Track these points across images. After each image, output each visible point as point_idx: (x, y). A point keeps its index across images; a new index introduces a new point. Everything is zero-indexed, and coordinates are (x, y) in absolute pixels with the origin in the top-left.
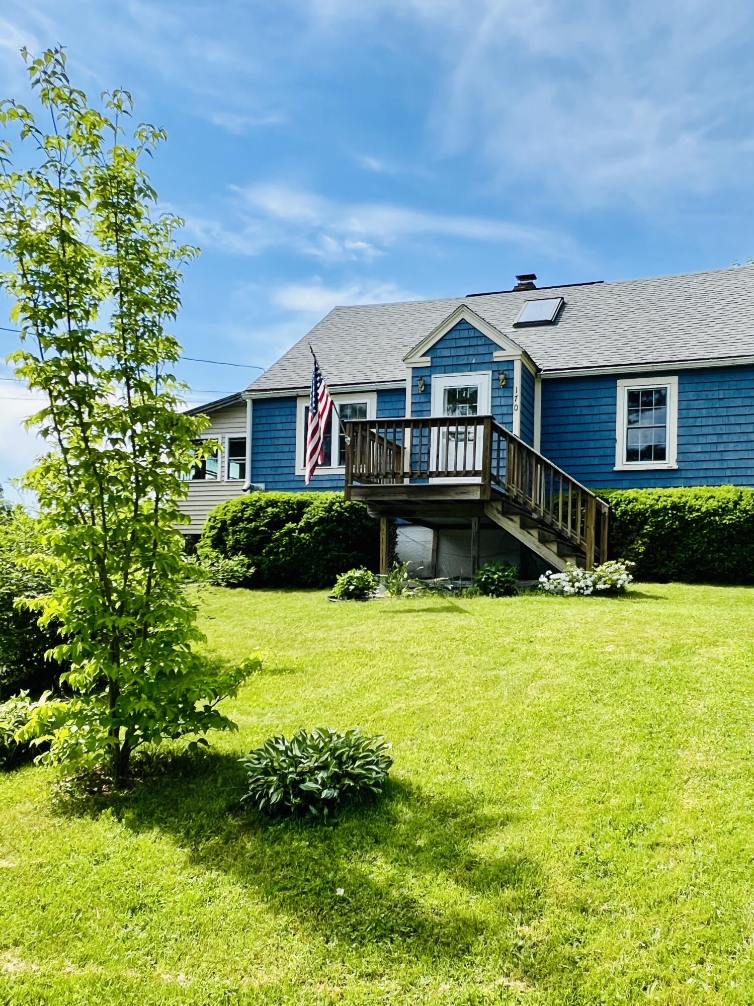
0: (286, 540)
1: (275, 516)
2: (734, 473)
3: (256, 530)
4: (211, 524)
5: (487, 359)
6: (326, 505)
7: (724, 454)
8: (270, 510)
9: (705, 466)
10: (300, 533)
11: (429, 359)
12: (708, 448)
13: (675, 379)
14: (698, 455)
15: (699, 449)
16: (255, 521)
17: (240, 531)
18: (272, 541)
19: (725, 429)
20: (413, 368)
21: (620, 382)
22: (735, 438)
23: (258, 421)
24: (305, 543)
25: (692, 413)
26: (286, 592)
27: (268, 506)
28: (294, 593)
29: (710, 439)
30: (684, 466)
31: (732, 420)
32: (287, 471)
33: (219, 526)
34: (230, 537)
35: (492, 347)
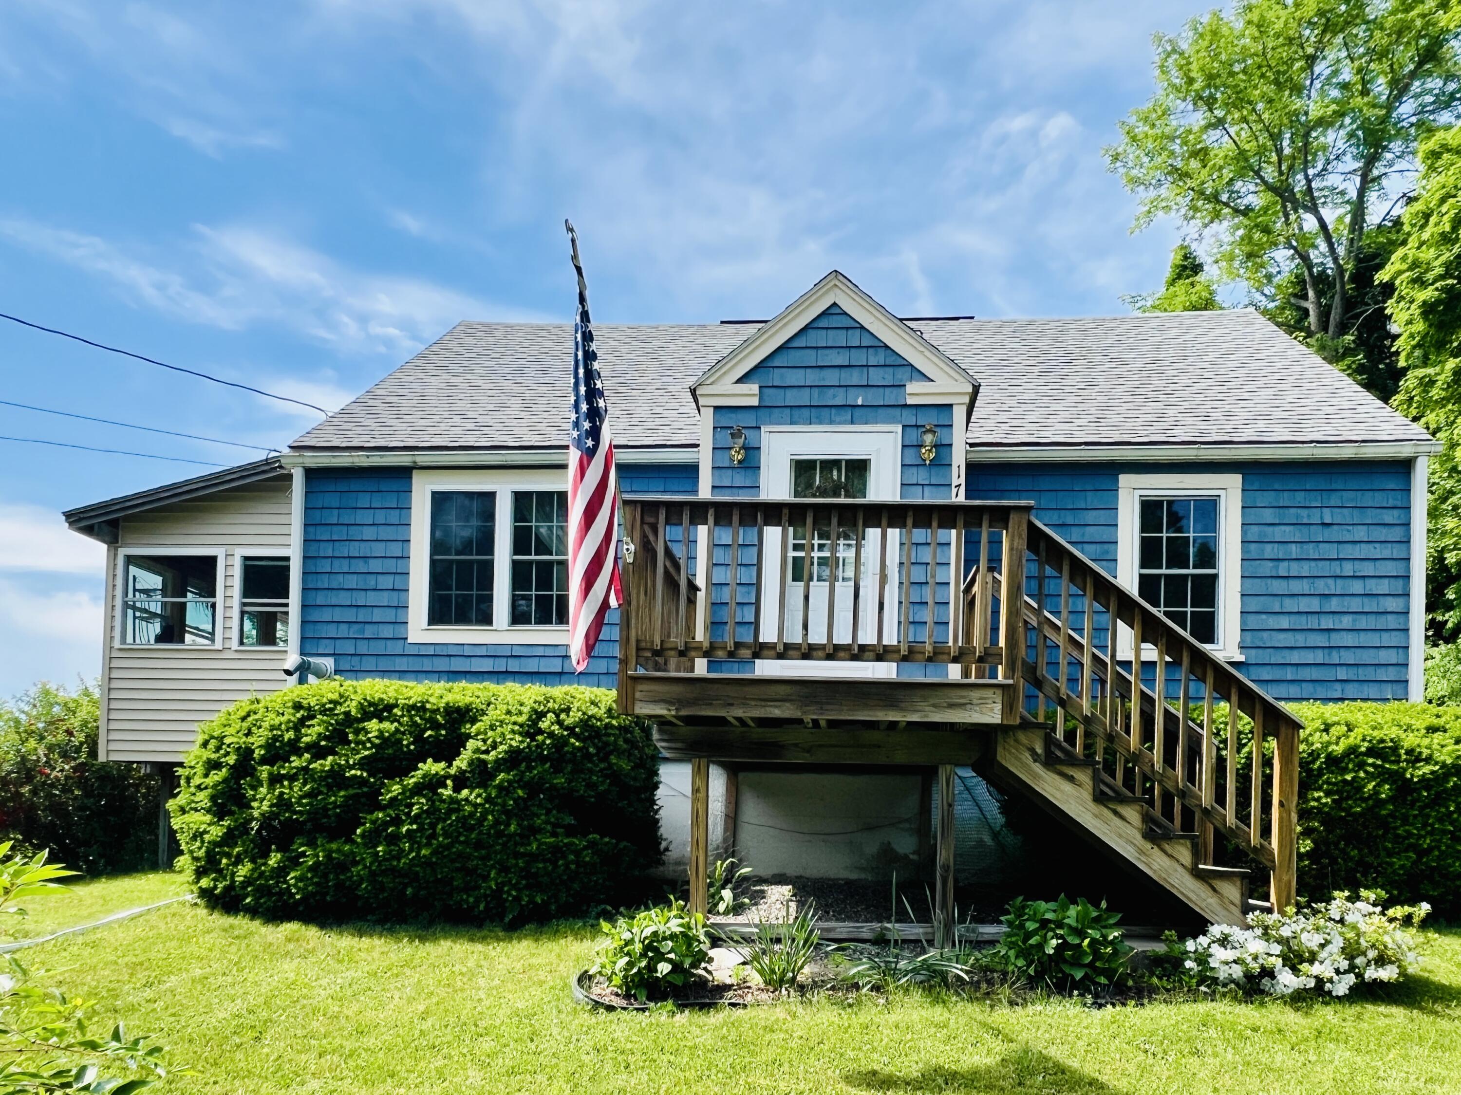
0: (420, 803)
1: (387, 741)
2: (1351, 674)
3: (336, 778)
4: (209, 754)
5: (890, 397)
6: (522, 719)
7: (1333, 635)
8: (373, 725)
9: (1295, 657)
10: (457, 789)
11: (754, 388)
12: (1302, 622)
13: (1235, 480)
14: (1282, 636)
15: (1284, 622)
16: (334, 753)
17: (292, 778)
18: (382, 808)
19: (1332, 587)
20: (717, 408)
21: (1125, 480)
22: (1355, 605)
23: (317, 516)
24: (472, 815)
25: (1269, 551)
26: (423, 939)
27: (367, 716)
28: (445, 945)
29: (1304, 605)
30: (1255, 656)
31: (1348, 569)
32: (387, 631)
33: (231, 760)
34: (263, 790)
35: (902, 374)
